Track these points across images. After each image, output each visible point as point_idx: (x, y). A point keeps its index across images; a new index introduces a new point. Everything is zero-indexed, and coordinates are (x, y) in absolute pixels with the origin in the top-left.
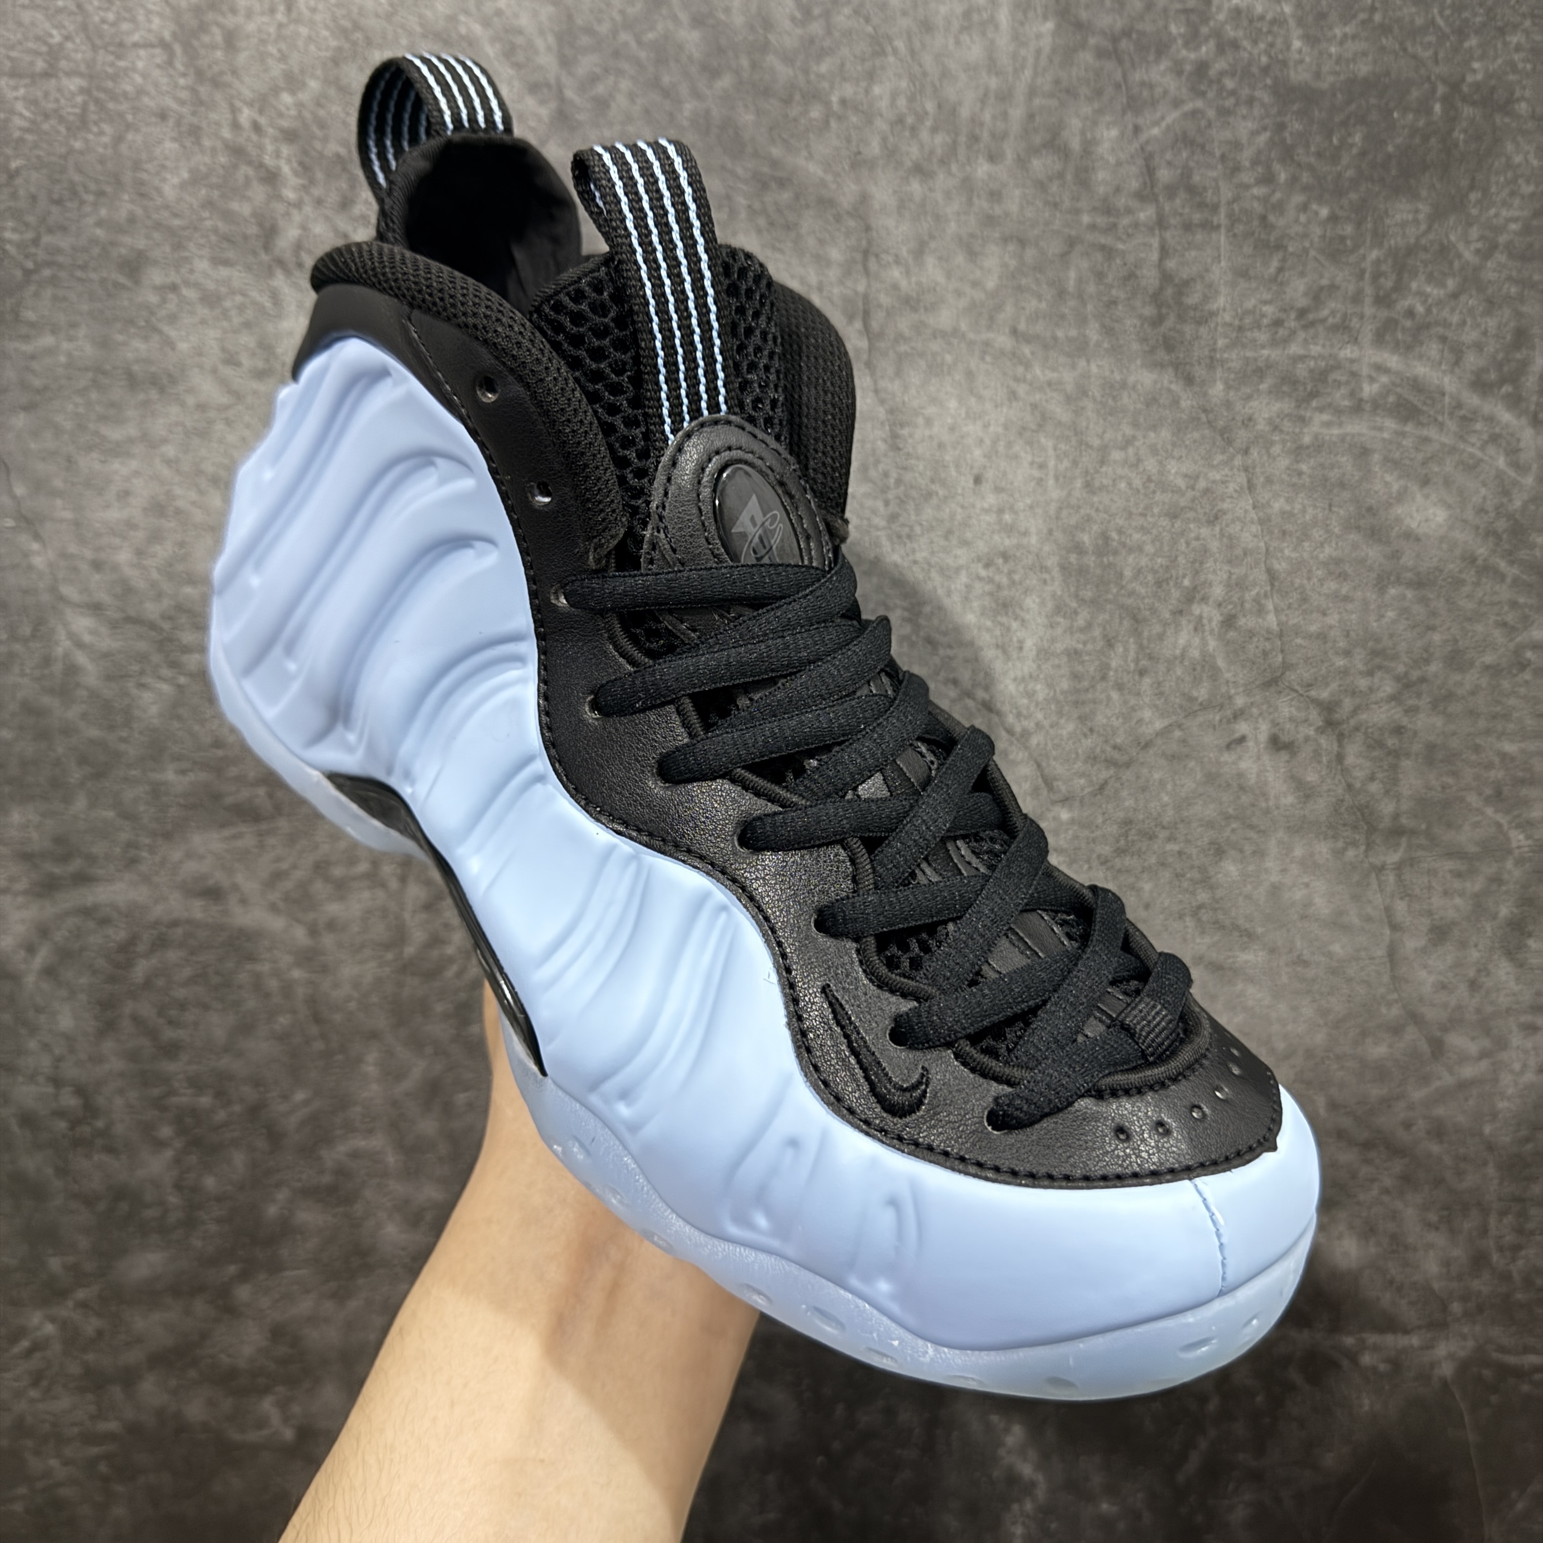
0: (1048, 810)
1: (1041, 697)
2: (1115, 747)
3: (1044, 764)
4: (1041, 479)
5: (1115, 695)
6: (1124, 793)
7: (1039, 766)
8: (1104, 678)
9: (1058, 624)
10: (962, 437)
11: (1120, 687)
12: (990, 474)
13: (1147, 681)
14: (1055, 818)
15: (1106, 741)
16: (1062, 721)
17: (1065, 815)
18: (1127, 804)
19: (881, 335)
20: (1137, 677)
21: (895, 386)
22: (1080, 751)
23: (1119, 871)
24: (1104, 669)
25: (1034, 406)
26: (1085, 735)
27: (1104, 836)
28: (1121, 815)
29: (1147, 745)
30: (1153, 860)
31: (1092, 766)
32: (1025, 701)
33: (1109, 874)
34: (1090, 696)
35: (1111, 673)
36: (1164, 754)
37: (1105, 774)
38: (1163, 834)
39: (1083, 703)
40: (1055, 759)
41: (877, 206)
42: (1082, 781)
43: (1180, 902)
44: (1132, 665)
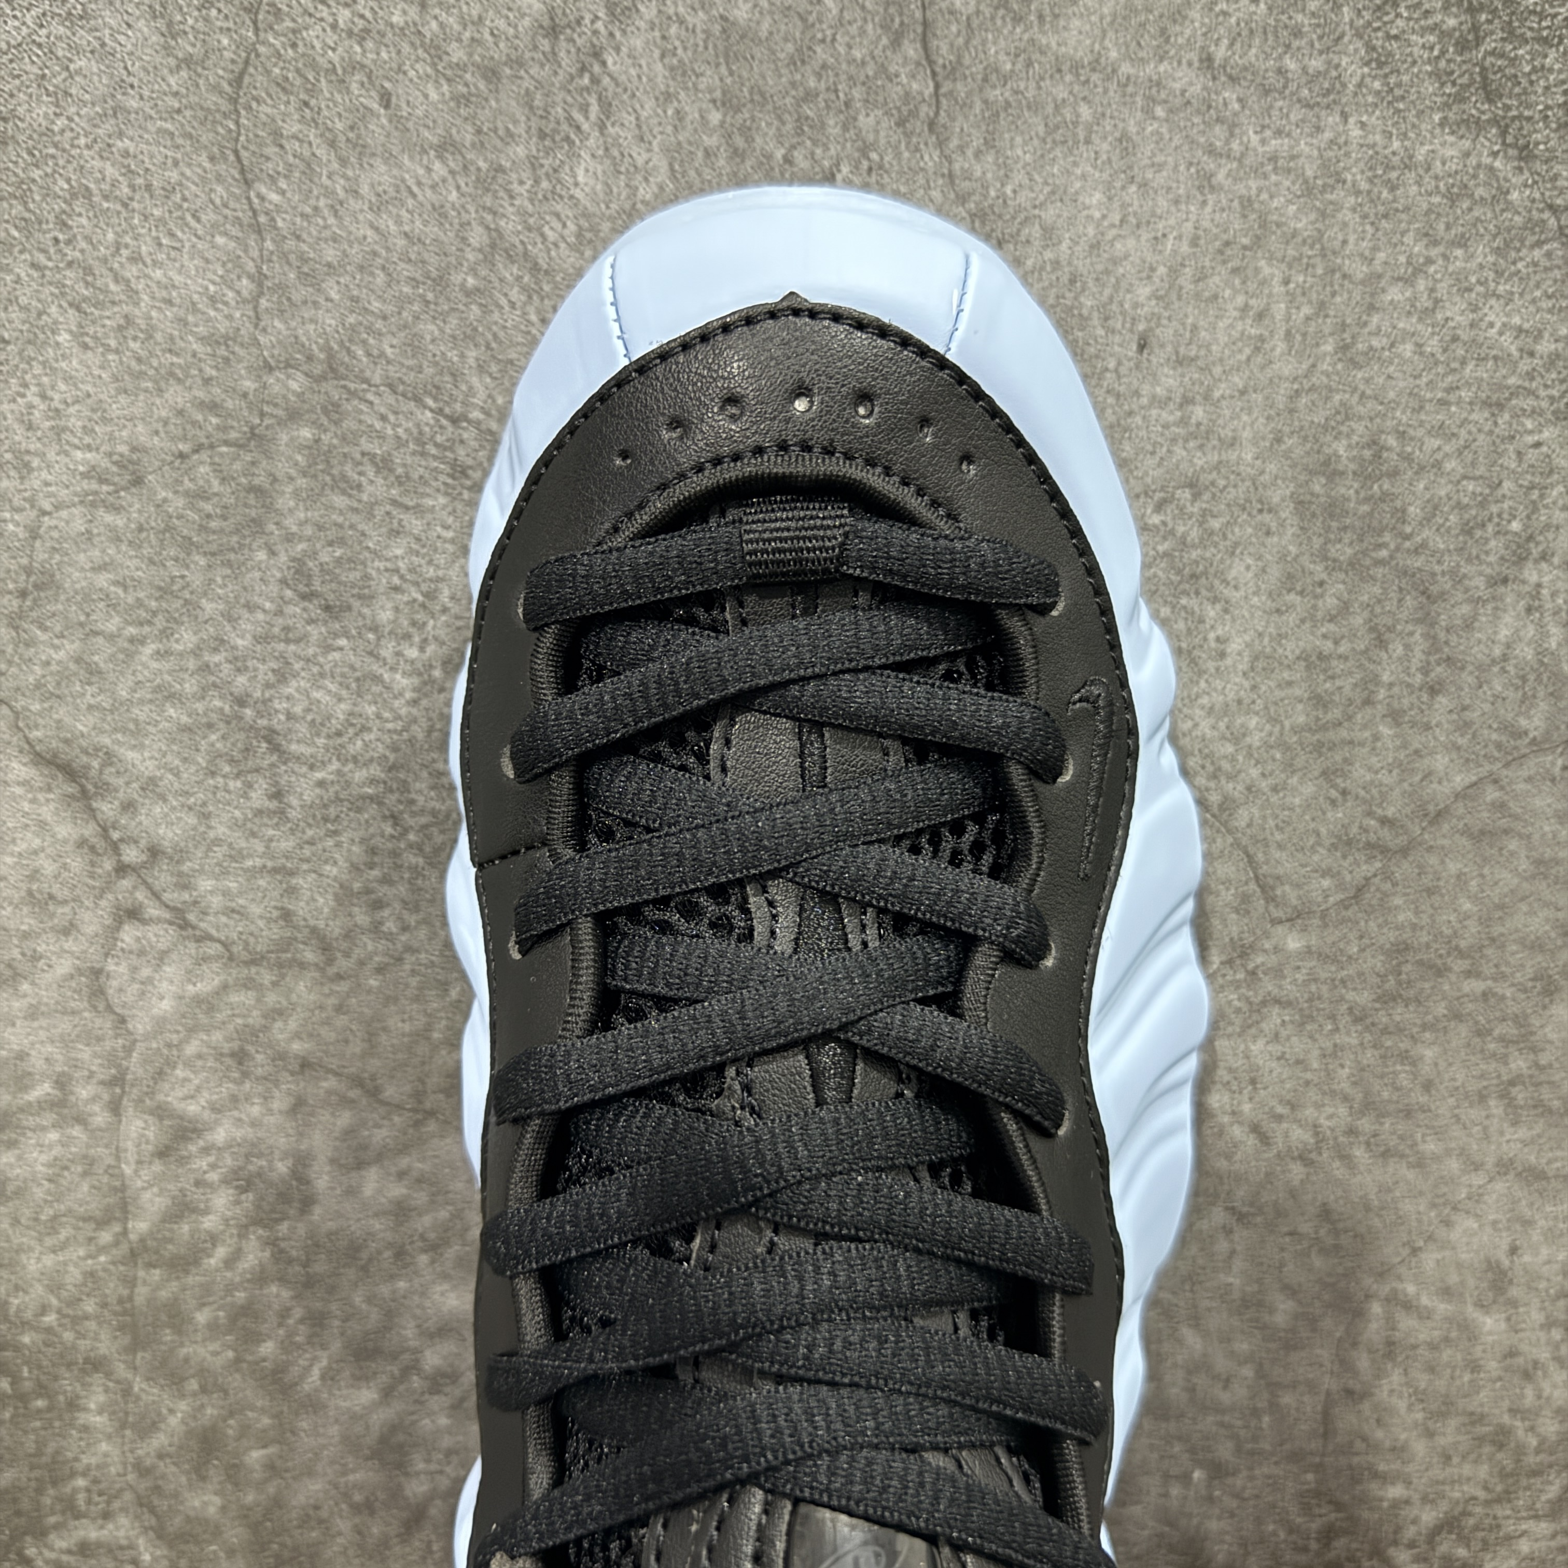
0: (1267, 935)
1: (1255, 739)
2: (1384, 821)
3: (1260, 857)
4: (1262, 339)
5: (1386, 731)
6: (1398, 901)
7: (1250, 858)
8: (1368, 702)
9: (1290, 607)
10: (1115, 261)
11: (1395, 716)
12: (1166, 333)
13: (1442, 701)
14: (1276, 950)
15: (1370, 814)
16: (1294, 780)
17: (1294, 943)
18: (1401, 918)
19: (954, 71)
20: (1425, 697)
21: (985, 168)
22: (1323, 831)
23: (1385, 1031)
24: (1370, 682)
25: (1247, 203)
26: (1333, 802)
27: (1361, 974)
28: (1392, 936)
29: (1439, 816)
30: (1441, 1009)
31: (1344, 857)
32: (1230, 749)
33: (1368, 1037)
34: (1344, 733)
35: (1382, 694)
36: (1466, 832)
37: (1366, 869)
38: (1459, 965)
39: (1333, 747)
40: (1280, 846)
42: (1326, 883)
43: (1482, 1076)
44: (1418, 679)
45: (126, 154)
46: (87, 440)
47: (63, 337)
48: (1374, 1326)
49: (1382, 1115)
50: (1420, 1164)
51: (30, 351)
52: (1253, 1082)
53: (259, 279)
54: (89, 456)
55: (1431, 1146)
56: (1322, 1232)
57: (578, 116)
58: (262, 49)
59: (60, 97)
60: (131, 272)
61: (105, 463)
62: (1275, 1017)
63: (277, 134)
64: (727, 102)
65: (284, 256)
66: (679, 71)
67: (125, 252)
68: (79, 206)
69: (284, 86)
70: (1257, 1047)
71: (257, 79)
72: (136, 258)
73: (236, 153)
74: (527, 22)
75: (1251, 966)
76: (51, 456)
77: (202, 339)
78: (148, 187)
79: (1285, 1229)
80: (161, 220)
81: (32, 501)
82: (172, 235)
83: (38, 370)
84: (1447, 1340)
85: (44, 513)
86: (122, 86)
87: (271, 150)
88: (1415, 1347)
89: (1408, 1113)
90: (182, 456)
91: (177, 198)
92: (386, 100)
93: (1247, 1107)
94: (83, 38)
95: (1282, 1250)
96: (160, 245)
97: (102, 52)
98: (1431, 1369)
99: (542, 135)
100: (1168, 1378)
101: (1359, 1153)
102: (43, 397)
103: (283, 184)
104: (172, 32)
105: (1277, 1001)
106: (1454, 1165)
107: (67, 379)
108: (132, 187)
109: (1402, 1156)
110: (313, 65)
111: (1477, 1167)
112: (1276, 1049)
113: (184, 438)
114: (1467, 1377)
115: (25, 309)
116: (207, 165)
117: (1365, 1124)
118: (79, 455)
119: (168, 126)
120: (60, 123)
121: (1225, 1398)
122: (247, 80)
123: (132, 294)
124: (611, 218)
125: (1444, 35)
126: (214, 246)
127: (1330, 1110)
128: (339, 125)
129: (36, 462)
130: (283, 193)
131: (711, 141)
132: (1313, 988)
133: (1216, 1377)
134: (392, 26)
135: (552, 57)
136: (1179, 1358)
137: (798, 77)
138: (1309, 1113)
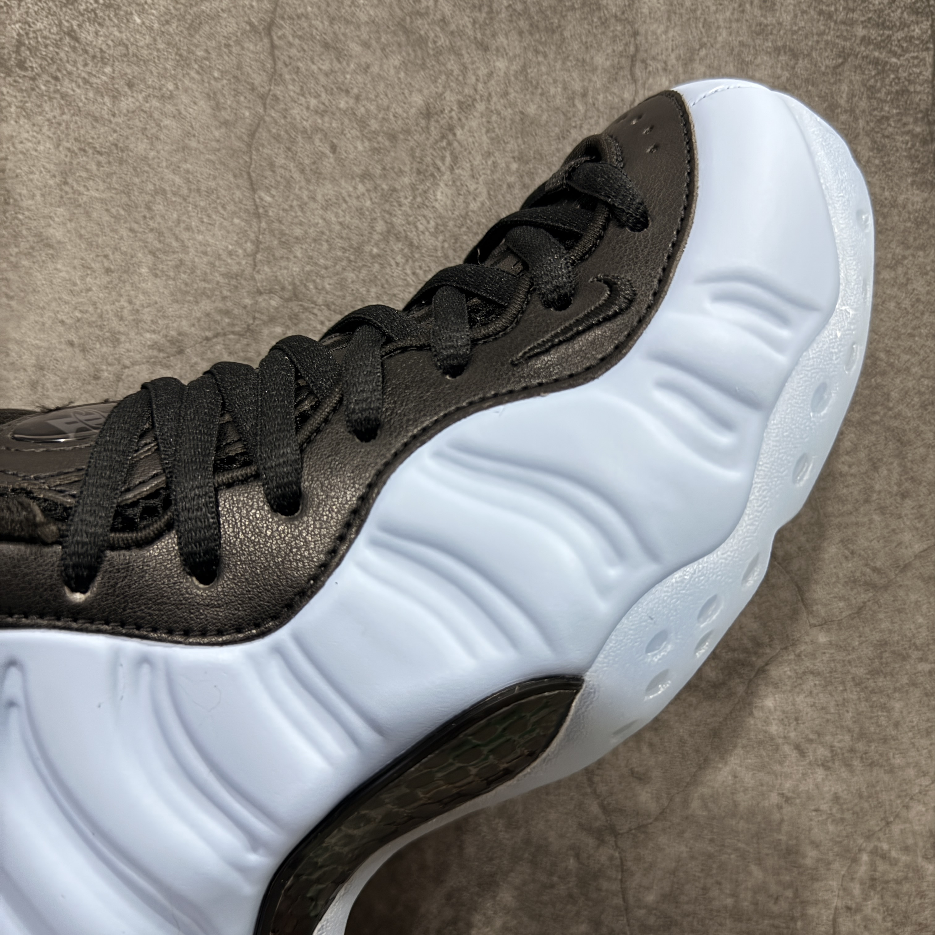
0: (807, 633)
2: (875, 570)
5: (876, 518)
6: (881, 616)
11: (882, 510)
13: (909, 503)
14: (812, 642)
15: (867, 565)
17: (822, 638)
18: (883, 626)
20: (899, 499)
22: (841, 575)
23: (873, 692)
24: (869, 490)
26: (846, 558)
27: (859, 658)
28: (877, 636)
29: (906, 568)
30: (905, 680)
31: (852, 589)
33: (862, 695)
34: (853, 519)
35: (875, 496)
36: (921, 577)
37: (864, 597)
38: (915, 654)
39: (847, 526)
41: (646, 11)
42: (841, 604)
43: (928, 720)
44: (895, 488)
45: (187, 171)
46: (154, 327)
47: (144, 270)
48: (863, 868)
49: (870, 741)
50: (891, 771)
51: (125, 276)
52: (797, 719)
53: (257, 243)
54: (154, 336)
55: (898, 761)
56: (834, 810)
57: (439, 163)
58: (267, 119)
59: (153, 139)
60: (185, 236)
61: (162, 341)
62: (811, 682)
63: (272, 166)
64: (521, 158)
65: (272, 231)
66: (496, 140)
67: (183, 225)
68: (159, 199)
69: (277, 138)
70: (800, 699)
71: (263, 134)
72: (188, 228)
73: (249, 174)
74: (413, 110)
75: (798, 651)
76: (132, 334)
77: (223, 275)
78: (198, 190)
79: (813, 808)
80: (204, 209)
81: (119, 360)
82: (209, 216)
83: (128, 287)
84: (906, 878)
85: (125, 367)
86: (188, 135)
87: (268, 173)
88: (887, 882)
89: (885, 740)
90: (207, 339)
91: (214, 197)
92: (334, 148)
93: (792, 735)
94: (169, 108)
95: (811, 820)
96: (203, 222)
97: (178, 116)
98: (896, 895)
99: (419, 172)
100: (742, 896)
101: (856, 763)
102: (130, 302)
103: (273, 192)
104: (218, 107)
105: (812, 673)
106: (911, 772)
107: (144, 293)
108: (190, 190)
109: (881, 766)
110: (294, 127)
111: (925, 774)
112: (810, 700)
113: (209, 329)
114: (918, 902)
115: (125, 253)
116: (232, 179)
117: (860, 746)
118: (148, 335)
119: (213, 157)
120: (152, 154)
121: (775, 909)
122: (257, 135)
123: (185, 248)
124: (454, 219)
125: (915, 136)
126: (233, 224)
127: (840, 737)
128: (307, 161)
129: (123, 338)
130: (273, 196)
131: (511, 179)
132: (832, 665)
133: (770, 896)
134: (340, 109)
135: (426, 130)
136: (749, 884)
137: (560, 146)
138: (828, 738)
